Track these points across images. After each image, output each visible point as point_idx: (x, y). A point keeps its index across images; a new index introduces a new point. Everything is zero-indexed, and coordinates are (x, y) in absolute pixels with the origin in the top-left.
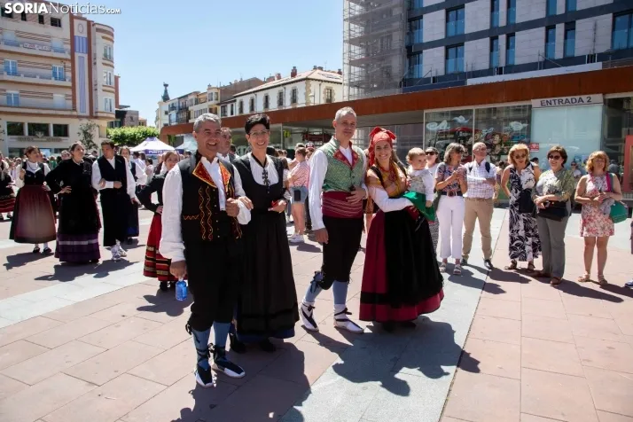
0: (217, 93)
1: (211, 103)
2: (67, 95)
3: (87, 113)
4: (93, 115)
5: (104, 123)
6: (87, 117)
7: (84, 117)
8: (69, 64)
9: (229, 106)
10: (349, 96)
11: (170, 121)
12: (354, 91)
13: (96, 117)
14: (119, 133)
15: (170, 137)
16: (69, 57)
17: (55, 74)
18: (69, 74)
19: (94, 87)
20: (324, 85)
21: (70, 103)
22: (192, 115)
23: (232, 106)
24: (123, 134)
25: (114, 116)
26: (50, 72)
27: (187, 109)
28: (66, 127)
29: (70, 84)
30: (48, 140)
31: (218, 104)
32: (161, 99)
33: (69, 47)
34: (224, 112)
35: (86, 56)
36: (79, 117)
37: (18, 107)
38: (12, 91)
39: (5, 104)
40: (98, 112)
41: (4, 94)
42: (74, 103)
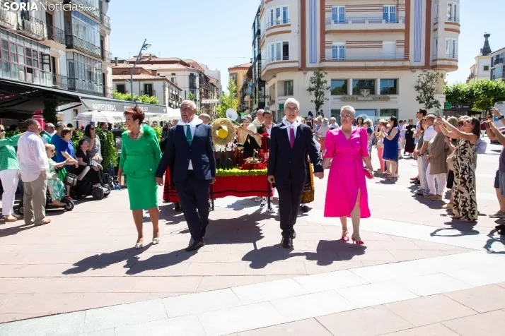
2: (398, 42)
3: (422, 63)
4: (430, 65)
6: (422, 68)
7: (418, 68)
8: (403, 2)
13: (434, 67)
17: (385, 16)
18: (402, 14)
19: (432, 28)
21: (402, 50)
26: (381, 14)
28: (395, 81)
29: (403, 26)
30: (374, 100)
36: (412, 68)
37: (343, 61)
38: (338, 42)
39: (331, 58)
40: (436, 60)
41: (329, 47)
42: (407, 51)
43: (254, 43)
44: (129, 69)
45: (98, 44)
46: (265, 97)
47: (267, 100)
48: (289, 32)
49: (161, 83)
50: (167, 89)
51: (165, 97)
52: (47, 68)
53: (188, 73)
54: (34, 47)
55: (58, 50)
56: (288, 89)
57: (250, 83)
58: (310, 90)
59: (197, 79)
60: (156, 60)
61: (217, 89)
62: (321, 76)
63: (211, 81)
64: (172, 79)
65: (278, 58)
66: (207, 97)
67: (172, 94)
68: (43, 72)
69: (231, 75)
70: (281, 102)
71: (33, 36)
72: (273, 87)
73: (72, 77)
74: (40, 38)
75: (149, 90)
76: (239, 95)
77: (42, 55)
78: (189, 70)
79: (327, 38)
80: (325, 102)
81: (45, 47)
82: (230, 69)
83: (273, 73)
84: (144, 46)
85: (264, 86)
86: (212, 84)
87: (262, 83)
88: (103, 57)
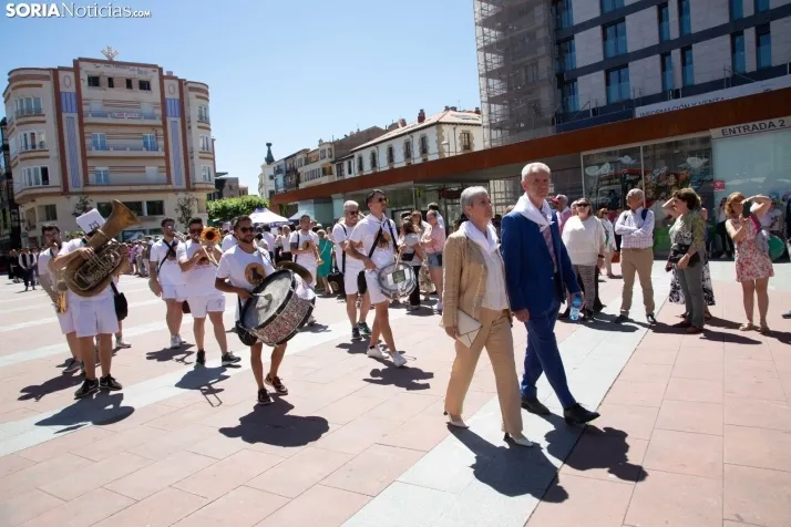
0: (330, 149)
1: (325, 161)
2: (160, 167)
3: (184, 186)
4: (190, 188)
5: (203, 196)
6: (183, 191)
7: (180, 190)
8: (161, 131)
9: (346, 163)
10: (491, 140)
11: (276, 186)
12: (496, 134)
13: (194, 190)
14: (220, 206)
15: (281, 206)
16: (160, 123)
17: (146, 144)
18: (161, 143)
19: (189, 155)
20: (460, 129)
21: (164, 175)
22: (303, 177)
23: (350, 163)
24: (224, 207)
25: (214, 186)
26: (142, 142)
27: (296, 171)
28: (161, 203)
29: (163, 154)
30: (143, 220)
31: (333, 163)
32: (264, 162)
33: (159, 112)
34: (340, 172)
35: (179, 120)
36: (175, 191)
37: (108, 185)
38: (102, 168)
39: (95, 183)
40: (196, 183)
41: (92, 172)
42: (169, 176)
47: (23, 225)
48: (48, 157)
56: (51, 213)
62: (87, 203)
65: (37, 184)
72: (32, 210)
79: (90, 163)
83: (31, 198)
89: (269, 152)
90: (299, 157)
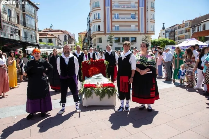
0: (190, 23)
1: (187, 27)
2: (136, 25)
3: (144, 32)
6: (144, 34)
8: (137, 12)
13: (147, 34)
16: (137, 9)
17: (132, 17)
18: (137, 16)
19: (147, 21)
21: (138, 28)
26: (130, 16)
27: (174, 31)
28: (135, 38)
29: (137, 20)
31: (190, 28)
32: (162, 29)
33: (137, 5)
35: (144, 8)
36: (141, 34)
37: (118, 31)
38: (117, 25)
39: (115, 30)
40: (148, 31)
41: (114, 27)
42: (139, 28)
43: (88, 25)
44: (43, 33)
45: (34, 26)
46: (92, 43)
47: (93, 44)
48: (100, 21)
49: (55, 38)
50: (57, 41)
51: (56, 44)
52: (17, 34)
53: (64, 35)
54: (13, 27)
55: (21, 28)
56: (100, 40)
57: (86, 38)
58: (108, 41)
59: (67, 37)
60: (52, 30)
61: (74, 40)
62: (112, 36)
63: (72, 38)
64: (58, 37)
65: (97, 30)
66: (71, 43)
67: (59, 42)
68: (16, 36)
69: (79, 35)
70: (98, 45)
71: (13, 23)
72: (95, 40)
73: (26, 37)
74: (15, 24)
75: (50, 41)
76: (82, 43)
77: (16, 30)
78: (64, 34)
79: (113, 24)
80: (113, 45)
81: (17, 27)
82: (79, 34)
83: (95, 35)
84: (51, 26)
85: (92, 39)
86: (72, 39)
87: (91, 38)
88: (36, 30)
89: (164, 26)
90: (176, 26)
